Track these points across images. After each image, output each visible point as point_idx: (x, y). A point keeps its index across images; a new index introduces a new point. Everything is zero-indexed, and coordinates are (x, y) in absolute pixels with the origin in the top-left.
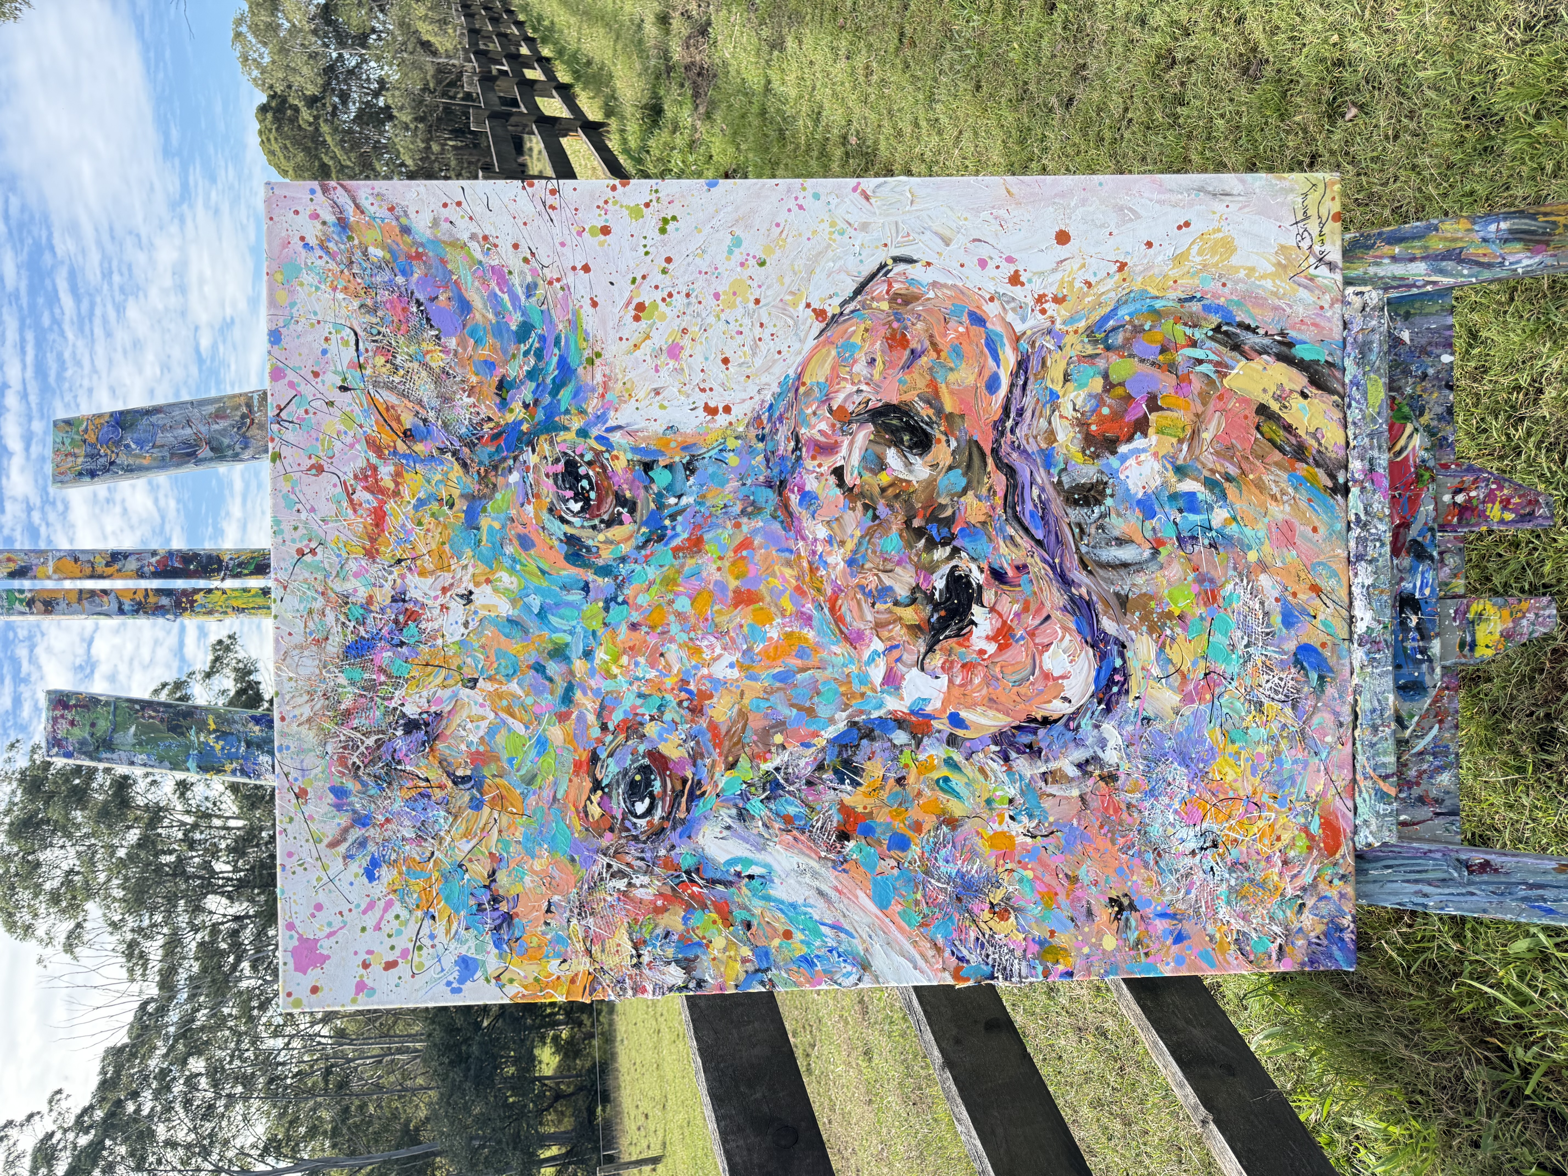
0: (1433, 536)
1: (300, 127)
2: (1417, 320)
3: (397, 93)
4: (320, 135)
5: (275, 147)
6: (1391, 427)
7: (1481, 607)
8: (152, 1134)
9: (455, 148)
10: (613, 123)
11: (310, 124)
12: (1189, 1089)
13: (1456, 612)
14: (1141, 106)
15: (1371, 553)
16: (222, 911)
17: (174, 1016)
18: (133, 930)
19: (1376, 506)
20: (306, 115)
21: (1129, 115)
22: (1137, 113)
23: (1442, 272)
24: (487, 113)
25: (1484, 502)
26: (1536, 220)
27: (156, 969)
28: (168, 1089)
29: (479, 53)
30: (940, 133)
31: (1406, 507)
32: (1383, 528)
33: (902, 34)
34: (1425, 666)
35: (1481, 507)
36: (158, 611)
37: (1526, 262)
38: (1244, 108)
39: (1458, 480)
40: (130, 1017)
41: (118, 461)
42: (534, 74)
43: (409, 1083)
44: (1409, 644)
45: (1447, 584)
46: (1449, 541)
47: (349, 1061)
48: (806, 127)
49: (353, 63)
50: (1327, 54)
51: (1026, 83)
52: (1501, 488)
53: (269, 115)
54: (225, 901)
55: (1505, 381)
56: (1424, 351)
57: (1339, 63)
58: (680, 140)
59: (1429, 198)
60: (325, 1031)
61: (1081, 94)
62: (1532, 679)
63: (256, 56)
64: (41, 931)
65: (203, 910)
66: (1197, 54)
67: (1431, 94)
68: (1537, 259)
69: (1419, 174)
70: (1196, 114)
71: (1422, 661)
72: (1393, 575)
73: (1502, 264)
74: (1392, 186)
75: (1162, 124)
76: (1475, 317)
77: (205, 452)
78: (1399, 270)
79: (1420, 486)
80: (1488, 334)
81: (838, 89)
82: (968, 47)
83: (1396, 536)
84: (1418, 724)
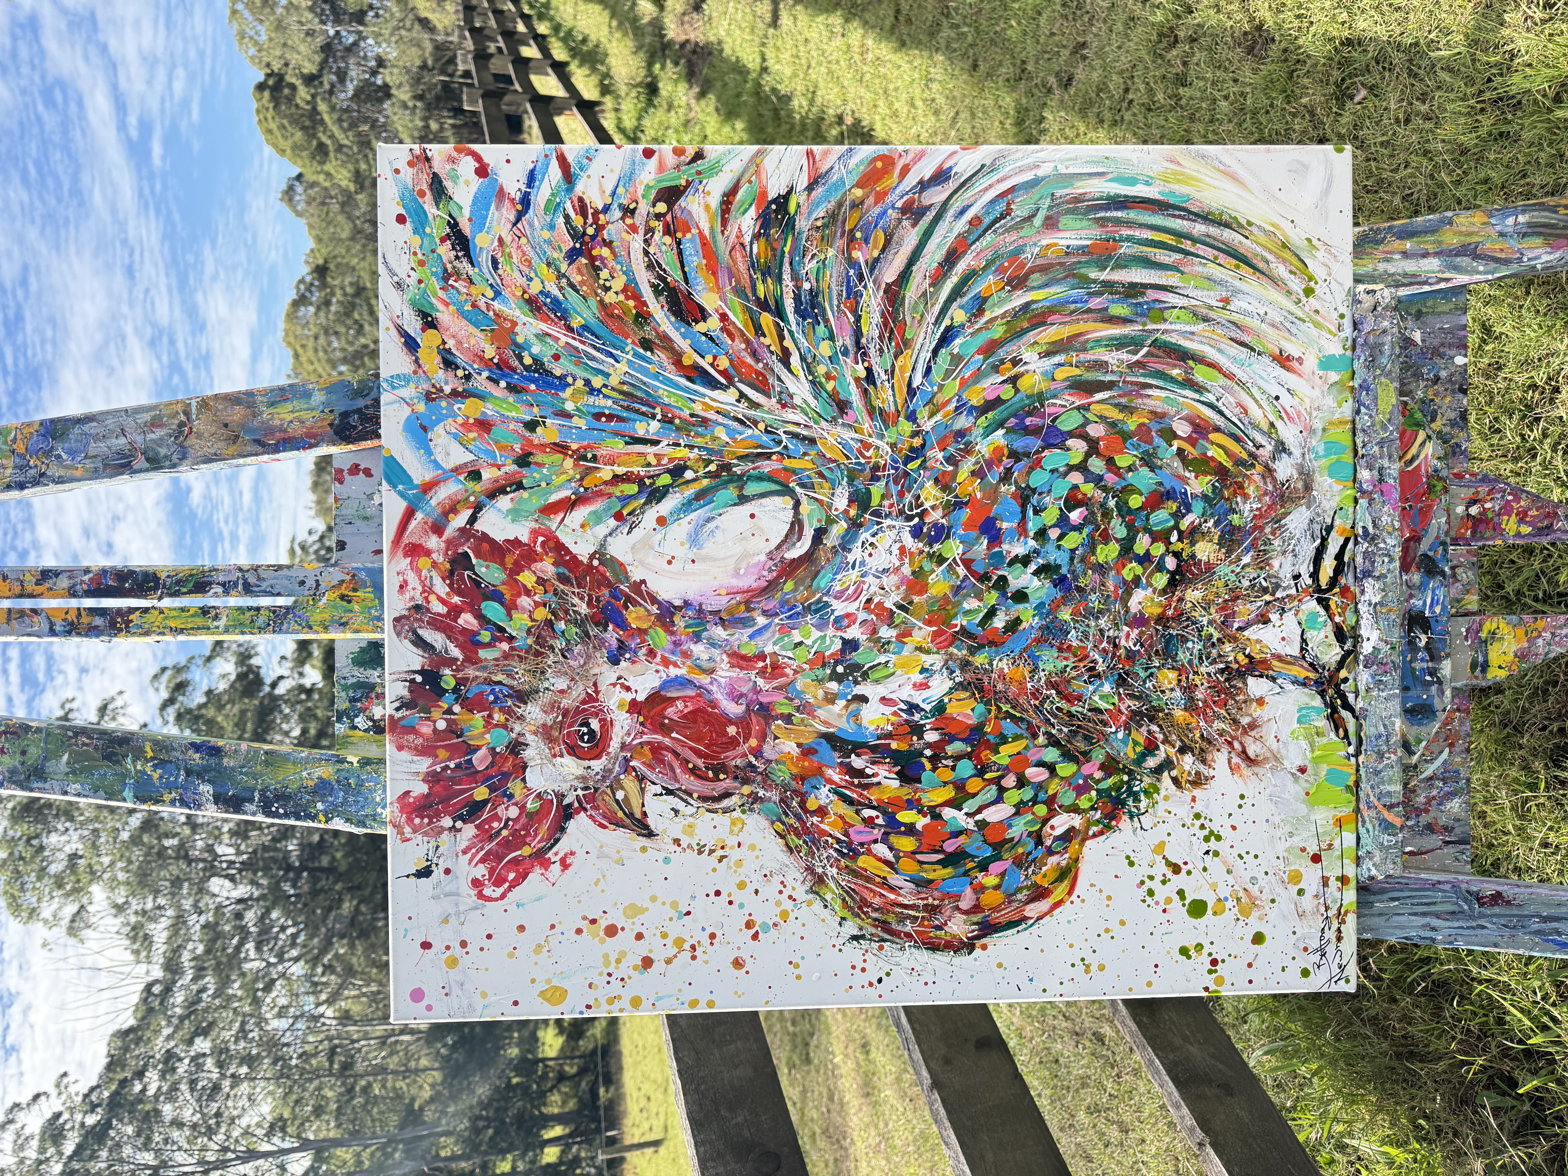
0: (1445, 551)
1: (297, 106)
2: (1430, 319)
3: (395, 71)
4: (319, 114)
5: (273, 126)
6: (1402, 434)
7: (1495, 626)
8: (158, 1113)
9: (453, 126)
10: (608, 102)
11: (308, 103)
12: (1185, 1111)
13: (1468, 631)
14: (1142, 87)
15: (1379, 570)
16: (225, 894)
17: (179, 998)
18: (136, 913)
19: (1385, 519)
20: (303, 93)
21: (1130, 96)
22: (1138, 95)
23: (1457, 269)
24: (481, 92)
25: (1499, 514)
26: (1556, 212)
27: (160, 951)
28: (174, 1070)
29: (473, 30)
30: (936, 113)
31: (1417, 520)
32: (1392, 543)
33: (898, 11)
34: (1434, 689)
35: (1496, 520)
36: (92, 631)
37: (1545, 258)
38: (1248, 90)
39: (1473, 490)
40: (135, 999)
41: (49, 473)
42: (530, 51)
43: (413, 1064)
44: (1418, 665)
45: (1458, 601)
46: (1461, 555)
47: (353, 1042)
48: (801, 107)
49: (351, 40)
50: (1335, 33)
51: (1024, 62)
52: (1517, 499)
53: (267, 94)
54: (227, 883)
55: (1521, 379)
56: (1436, 352)
57: (1348, 42)
58: (674, 119)
59: (1442, 185)
60: (330, 1013)
61: (1080, 73)
62: (1545, 692)
63: (252, 33)
64: (46, 912)
65: (208, 892)
66: (1200, 32)
67: (1444, 76)
68: (1557, 255)
69: (1431, 159)
70: (1199, 95)
71: (1431, 683)
72: (1402, 592)
73: (1520, 260)
74: (1403, 173)
75: (1163, 106)
76: (1490, 311)
77: (140, 462)
78: (1410, 266)
79: (1432, 497)
80: (1504, 330)
81: (834, 67)
82: (965, 24)
83: (1405, 550)
84: (1426, 748)
